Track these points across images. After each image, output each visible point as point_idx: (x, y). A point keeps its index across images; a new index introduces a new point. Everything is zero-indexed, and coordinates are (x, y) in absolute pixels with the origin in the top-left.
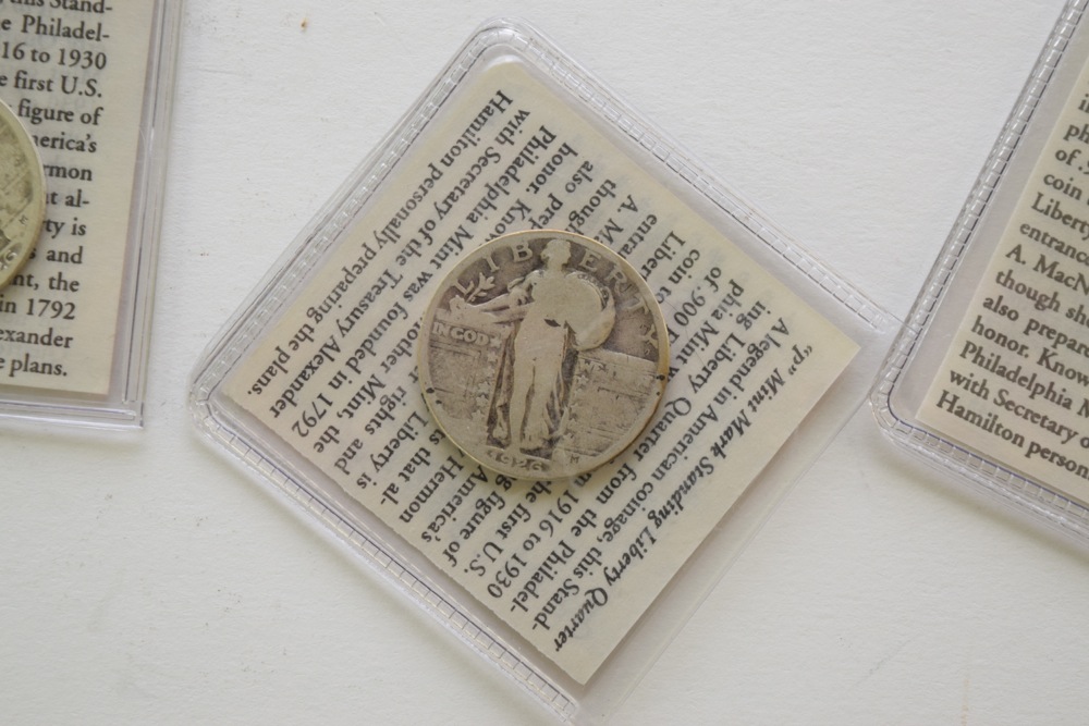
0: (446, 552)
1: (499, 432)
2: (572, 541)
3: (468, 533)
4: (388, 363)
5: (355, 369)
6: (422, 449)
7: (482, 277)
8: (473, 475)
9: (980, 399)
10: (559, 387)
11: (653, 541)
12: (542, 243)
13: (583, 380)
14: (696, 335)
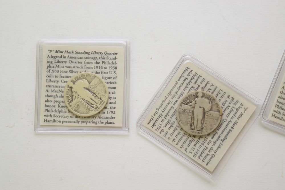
0: (185, 150)
1: (193, 127)
2: (207, 146)
3: (189, 146)
4: (171, 117)
5: (165, 118)
6: (179, 132)
7: (187, 100)
8: (189, 136)
9: (279, 115)
10: (203, 119)
11: (222, 145)
12: (197, 93)
13: (207, 117)
14: (226, 107)
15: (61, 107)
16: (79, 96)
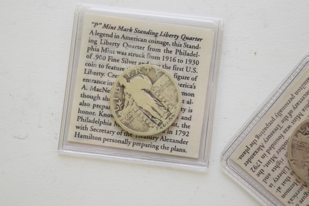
3: (302, 202)
4: (278, 151)
5: (268, 153)
6: (288, 177)
7: (307, 128)
8: (303, 185)
15: (103, 115)
16: (134, 101)
